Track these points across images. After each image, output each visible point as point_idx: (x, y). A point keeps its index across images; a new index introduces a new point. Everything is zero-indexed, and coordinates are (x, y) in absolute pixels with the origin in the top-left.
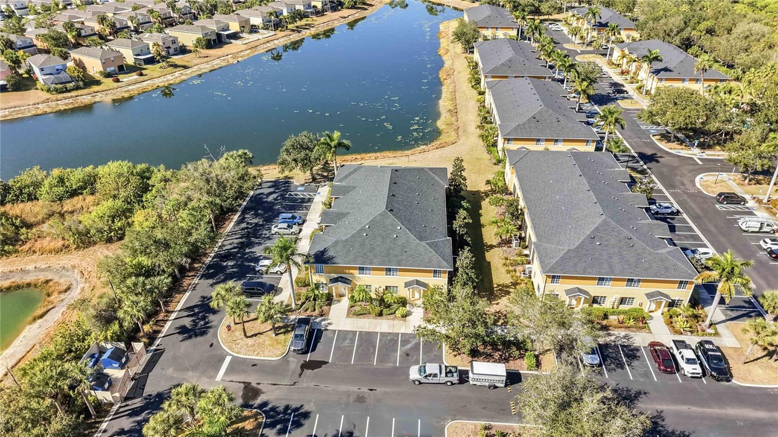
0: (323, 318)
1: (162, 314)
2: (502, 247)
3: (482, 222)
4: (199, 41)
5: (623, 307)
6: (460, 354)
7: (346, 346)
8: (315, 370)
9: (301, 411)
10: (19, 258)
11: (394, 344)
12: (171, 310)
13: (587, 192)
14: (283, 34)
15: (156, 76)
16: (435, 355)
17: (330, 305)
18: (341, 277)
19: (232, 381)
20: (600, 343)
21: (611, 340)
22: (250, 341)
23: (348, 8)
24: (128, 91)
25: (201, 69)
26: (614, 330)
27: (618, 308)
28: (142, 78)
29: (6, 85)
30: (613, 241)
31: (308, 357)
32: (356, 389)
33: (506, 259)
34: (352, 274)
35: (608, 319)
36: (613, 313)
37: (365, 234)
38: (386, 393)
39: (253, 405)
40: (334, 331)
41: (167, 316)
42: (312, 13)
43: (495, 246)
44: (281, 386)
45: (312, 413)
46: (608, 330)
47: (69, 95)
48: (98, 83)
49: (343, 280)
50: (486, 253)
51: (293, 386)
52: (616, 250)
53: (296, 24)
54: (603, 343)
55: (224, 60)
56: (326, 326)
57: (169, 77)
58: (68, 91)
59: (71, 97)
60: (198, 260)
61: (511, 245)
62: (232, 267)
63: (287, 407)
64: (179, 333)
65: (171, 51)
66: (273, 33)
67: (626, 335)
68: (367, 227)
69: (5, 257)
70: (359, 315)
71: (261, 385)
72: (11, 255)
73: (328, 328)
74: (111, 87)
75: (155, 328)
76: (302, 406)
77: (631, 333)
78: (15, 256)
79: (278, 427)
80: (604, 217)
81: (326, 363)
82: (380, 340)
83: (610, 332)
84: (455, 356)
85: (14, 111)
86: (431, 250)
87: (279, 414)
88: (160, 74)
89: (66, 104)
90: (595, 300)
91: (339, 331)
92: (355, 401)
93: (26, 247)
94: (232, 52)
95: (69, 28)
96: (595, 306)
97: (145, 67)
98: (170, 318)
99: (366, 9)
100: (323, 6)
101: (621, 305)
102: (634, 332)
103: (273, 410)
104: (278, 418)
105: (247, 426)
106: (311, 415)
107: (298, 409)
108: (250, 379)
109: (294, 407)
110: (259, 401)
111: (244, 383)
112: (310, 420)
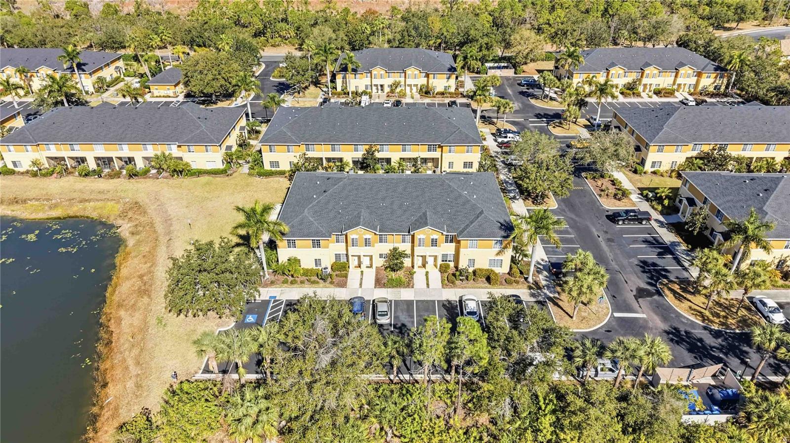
9: (642, 264)
19: (640, 307)
32: (603, 243)
39: (655, 290)
44: (625, 278)
45: (639, 259)
63: (644, 272)
71: (632, 289)
76: (637, 265)
79: (664, 273)
87: (653, 275)
92: (614, 242)
103: (651, 278)
104: (657, 275)
105: (676, 287)
106: (642, 260)
107: (641, 267)
108: (630, 296)
109: (641, 269)
110: (649, 287)
111: (636, 299)
112: (646, 260)
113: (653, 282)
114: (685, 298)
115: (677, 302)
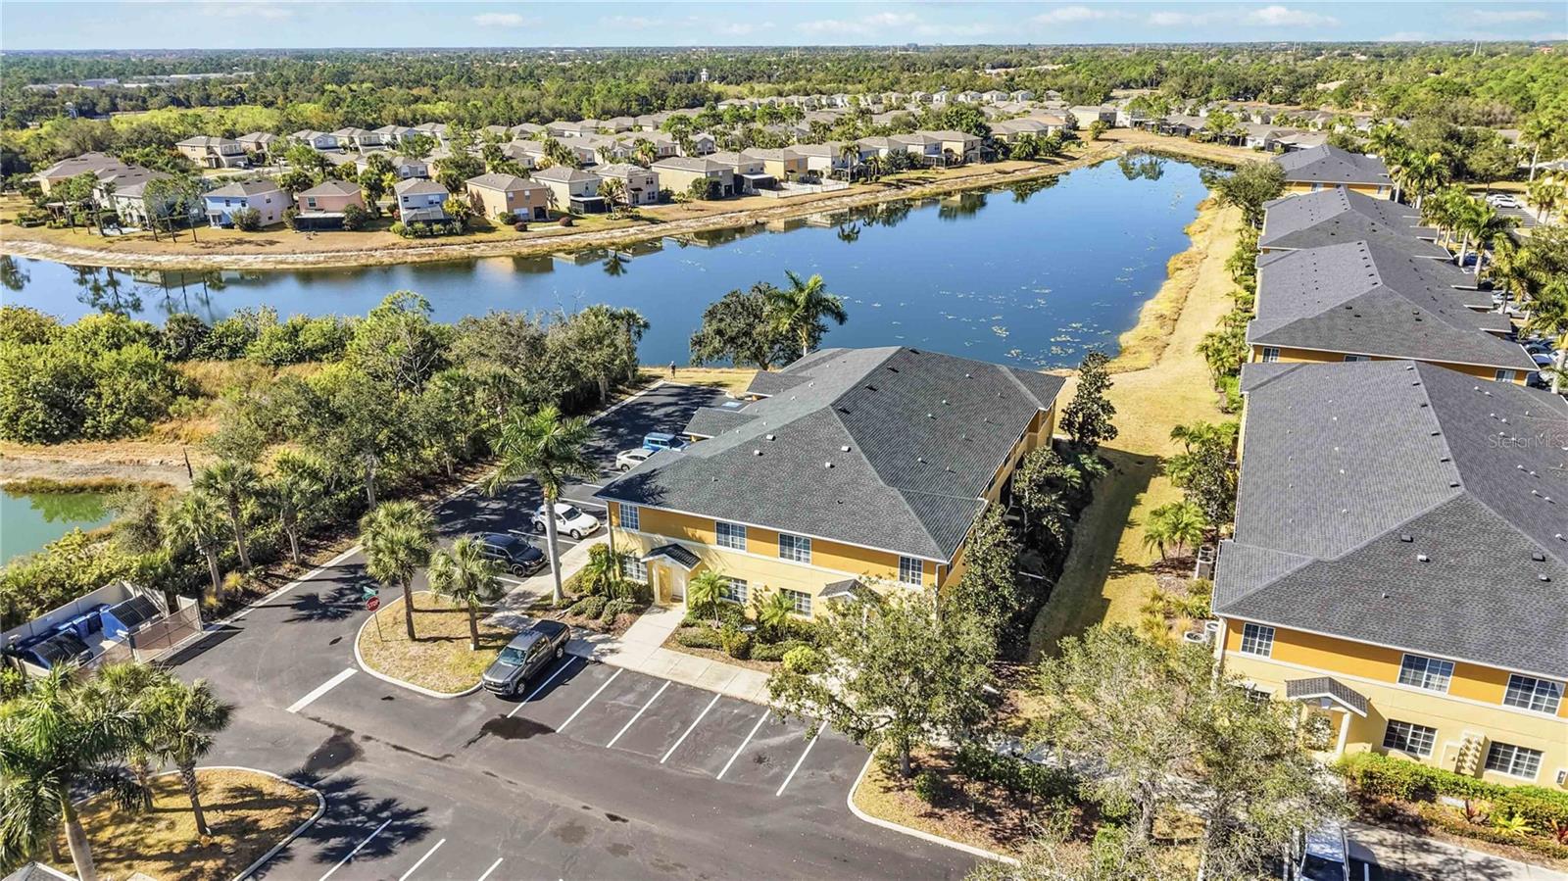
0: (607, 636)
1: (288, 565)
2: (1160, 573)
3: (1130, 518)
4: (697, 184)
5: (1493, 777)
6: (903, 790)
7: (619, 706)
8: (510, 741)
9: (412, 821)
10: (147, 444)
11: (740, 727)
12: (316, 563)
13: (1429, 438)
14: (866, 188)
15: (594, 229)
16: (832, 778)
17: (638, 612)
18: (676, 546)
19: (317, 720)
20: (1382, 863)
21: (1424, 866)
22: (416, 649)
23: (1020, 159)
24: (533, 246)
25: (682, 227)
26: (1442, 839)
27: (1478, 775)
28: (567, 230)
29: (343, 218)
30: (1475, 559)
31: (516, 710)
32: (576, 805)
33: (1157, 598)
34: (700, 540)
35: (1432, 801)
36: (1454, 788)
37: (757, 452)
38: (647, 836)
39: (316, 779)
40: (615, 668)
41: (296, 571)
42: (939, 162)
43: (1143, 570)
44: (410, 755)
45: (433, 833)
46: (1421, 832)
47: (431, 241)
48: (490, 229)
49: (677, 552)
50: (1109, 581)
51: (435, 762)
52: (1482, 585)
53: (899, 176)
54: (1392, 866)
55: (731, 218)
56: (603, 654)
57: (617, 233)
58: (433, 236)
59: (434, 245)
60: (435, 489)
61: (1190, 573)
62: (494, 512)
63: (387, 804)
64: (293, 606)
65: (643, 196)
66: (847, 185)
67: (1490, 861)
68: (770, 437)
69: (127, 438)
70: (693, 645)
71: (372, 742)
72: (139, 436)
73: (603, 659)
74: (507, 237)
75: (255, 586)
76: (424, 810)
77: (1507, 861)
78: (143, 438)
79: (334, 842)
80: (1458, 492)
81: (544, 730)
82: (713, 711)
83: (1432, 841)
84: (888, 790)
85: (334, 257)
86: (907, 507)
87: (357, 812)
88: (601, 227)
89: (420, 255)
90: (1394, 736)
91: (625, 669)
92: (556, 835)
93: (167, 427)
94: (753, 207)
95: (492, 154)
96: (1395, 754)
97: (584, 215)
98: (301, 578)
99: (1058, 163)
100: (965, 152)
101: (1491, 771)
102: (1521, 858)
103: (353, 801)
104: (348, 822)
105: (269, 819)
106: (428, 837)
107: (408, 814)
108: (358, 725)
109: (403, 807)
110: (337, 775)
111: (339, 728)
112: (416, 846)
113: (342, 795)
114: (224, 808)
115: (239, 782)
